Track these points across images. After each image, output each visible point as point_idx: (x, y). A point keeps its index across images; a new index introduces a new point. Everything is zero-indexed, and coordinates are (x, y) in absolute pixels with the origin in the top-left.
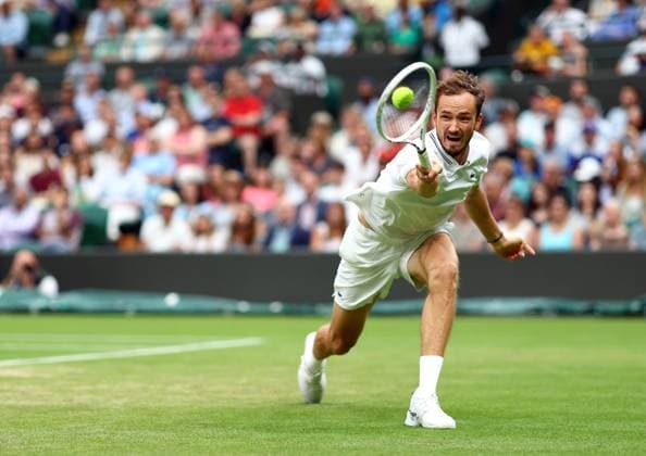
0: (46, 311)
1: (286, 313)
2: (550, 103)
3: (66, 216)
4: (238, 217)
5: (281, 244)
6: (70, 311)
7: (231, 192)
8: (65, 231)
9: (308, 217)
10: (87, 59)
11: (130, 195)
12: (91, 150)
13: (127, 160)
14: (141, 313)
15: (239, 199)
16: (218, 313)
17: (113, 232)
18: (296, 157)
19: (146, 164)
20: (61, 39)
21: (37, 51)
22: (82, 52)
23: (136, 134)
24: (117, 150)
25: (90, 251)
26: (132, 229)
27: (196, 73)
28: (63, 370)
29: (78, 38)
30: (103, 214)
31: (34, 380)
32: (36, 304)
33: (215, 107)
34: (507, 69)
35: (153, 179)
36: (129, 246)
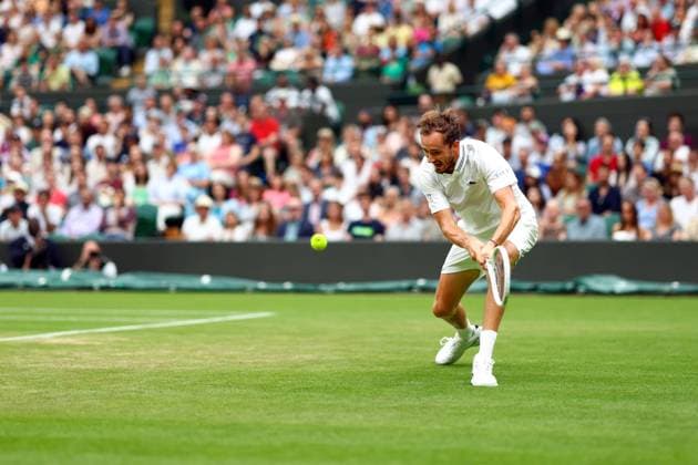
0: (105, 289)
1: (296, 291)
2: (507, 122)
3: (124, 212)
4: (259, 214)
5: (291, 235)
6: (125, 289)
7: (254, 194)
8: (122, 223)
9: (315, 213)
10: (143, 88)
11: (176, 196)
12: (145, 158)
13: (173, 169)
14: (180, 290)
15: (260, 199)
16: (242, 290)
17: (161, 225)
18: (304, 166)
19: (188, 171)
20: (125, 71)
21: (104, 80)
22: (140, 80)
23: (180, 148)
24: (165, 160)
25: (142, 240)
26: (175, 223)
27: (227, 98)
28: (111, 339)
29: (137, 70)
30: (153, 210)
31: (87, 347)
32: (97, 282)
33: (243, 126)
34: (474, 96)
35: (193, 183)
36: (173, 237)
